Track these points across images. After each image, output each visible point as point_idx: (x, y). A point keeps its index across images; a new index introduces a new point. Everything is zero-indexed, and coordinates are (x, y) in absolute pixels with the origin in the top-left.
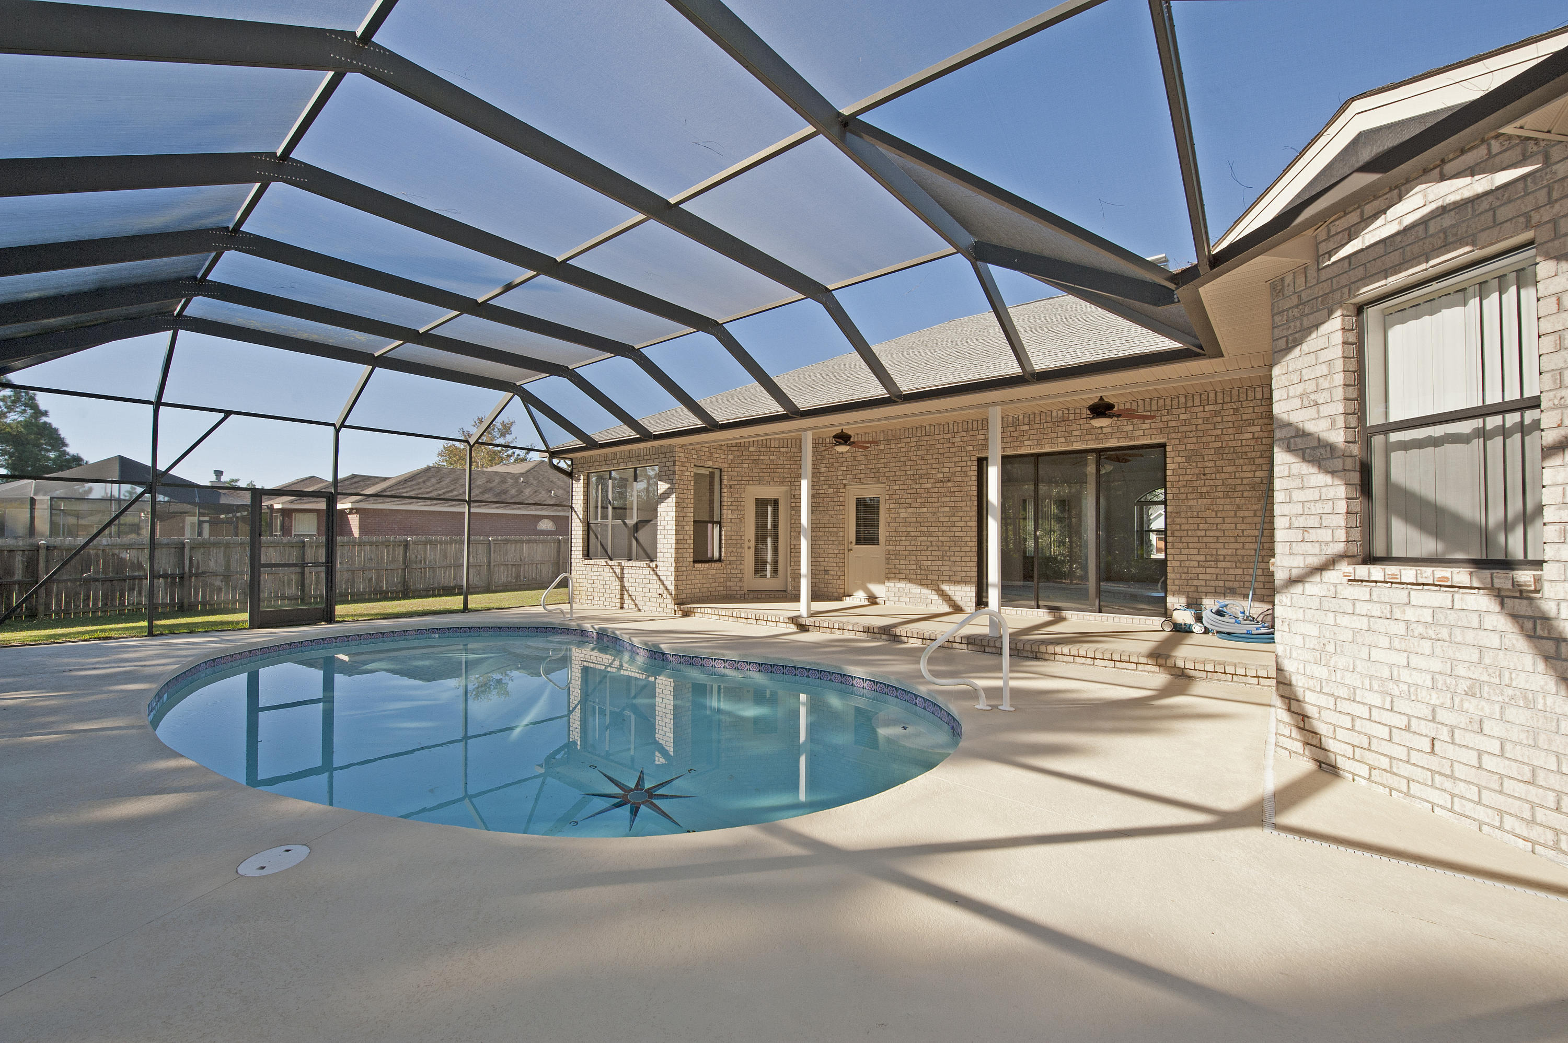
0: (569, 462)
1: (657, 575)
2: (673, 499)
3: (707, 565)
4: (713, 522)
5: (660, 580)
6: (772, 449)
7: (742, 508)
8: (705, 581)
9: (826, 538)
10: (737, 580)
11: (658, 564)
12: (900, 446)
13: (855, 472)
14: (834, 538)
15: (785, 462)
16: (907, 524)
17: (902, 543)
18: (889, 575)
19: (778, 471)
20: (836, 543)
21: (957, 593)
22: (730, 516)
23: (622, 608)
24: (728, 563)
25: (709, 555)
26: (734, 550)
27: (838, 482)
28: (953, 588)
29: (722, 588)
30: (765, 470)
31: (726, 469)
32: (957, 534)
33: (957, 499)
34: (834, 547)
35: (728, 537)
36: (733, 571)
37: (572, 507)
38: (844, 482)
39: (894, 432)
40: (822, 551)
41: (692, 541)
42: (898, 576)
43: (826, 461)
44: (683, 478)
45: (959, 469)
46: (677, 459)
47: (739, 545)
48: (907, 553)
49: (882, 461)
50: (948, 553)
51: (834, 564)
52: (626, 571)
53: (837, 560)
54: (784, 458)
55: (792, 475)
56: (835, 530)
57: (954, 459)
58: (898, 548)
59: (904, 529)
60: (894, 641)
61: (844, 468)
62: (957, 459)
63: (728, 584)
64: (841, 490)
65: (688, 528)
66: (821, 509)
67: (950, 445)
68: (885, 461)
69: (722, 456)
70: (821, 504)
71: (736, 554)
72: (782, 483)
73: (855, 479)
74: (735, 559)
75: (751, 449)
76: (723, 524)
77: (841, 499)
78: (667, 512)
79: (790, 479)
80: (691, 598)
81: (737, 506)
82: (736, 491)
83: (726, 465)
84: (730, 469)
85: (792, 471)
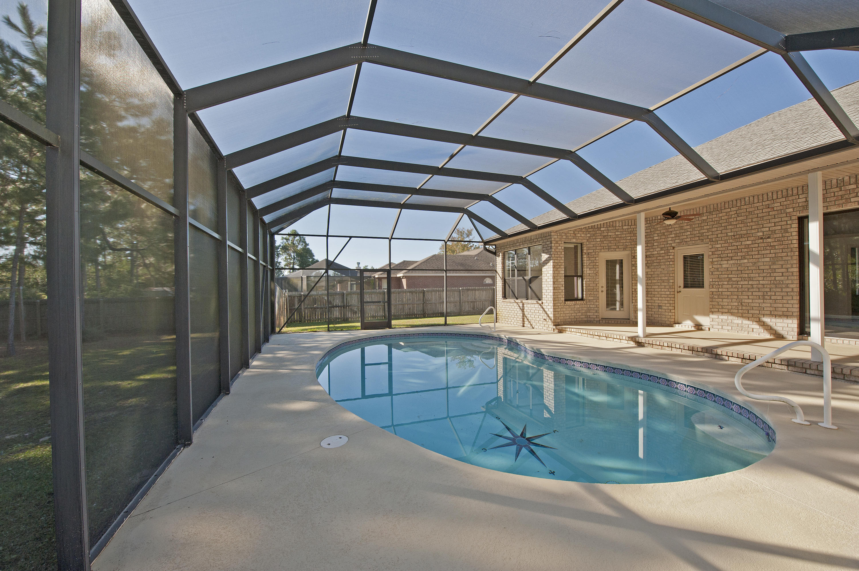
0: (494, 247)
1: (543, 308)
2: (551, 263)
3: (573, 302)
4: (577, 276)
5: (545, 311)
6: (617, 228)
7: (597, 267)
8: (572, 312)
9: (660, 284)
10: (594, 311)
11: (544, 302)
12: (720, 215)
13: (682, 237)
14: (666, 284)
15: (627, 235)
16: (728, 273)
17: (725, 286)
18: (713, 310)
19: (621, 241)
20: (667, 287)
21: (778, 324)
22: (588, 272)
23: (523, 326)
24: (588, 301)
25: (576, 296)
26: (592, 293)
27: (668, 245)
28: (774, 320)
29: (584, 317)
30: (612, 242)
31: (585, 243)
32: (777, 278)
33: (778, 251)
34: (666, 290)
35: (588, 285)
36: (591, 306)
37: (496, 271)
38: (673, 245)
39: (715, 206)
40: (656, 293)
41: (563, 288)
42: (720, 310)
43: (658, 232)
44: (557, 250)
45: (779, 228)
46: (553, 239)
47: (595, 290)
48: (729, 293)
49: (705, 227)
50: (769, 294)
51: (666, 302)
52: (525, 306)
53: (669, 299)
54: (626, 233)
55: (632, 243)
56: (666, 278)
57: (773, 220)
58: (720, 290)
59: (726, 276)
60: (716, 358)
61: (673, 236)
62: (777, 220)
63: (588, 314)
64: (671, 251)
65: (561, 280)
66: (655, 264)
67: (769, 210)
68: (708, 227)
69: (582, 235)
70: (655, 261)
71: (593, 295)
72: (625, 249)
73: (683, 242)
74: (592, 298)
75: (602, 229)
76: (584, 277)
77: (671, 257)
78: (548, 271)
79: (629, 246)
80: (564, 322)
81: (594, 266)
82: (592, 257)
83: (585, 241)
84: (588, 243)
85: (632, 241)
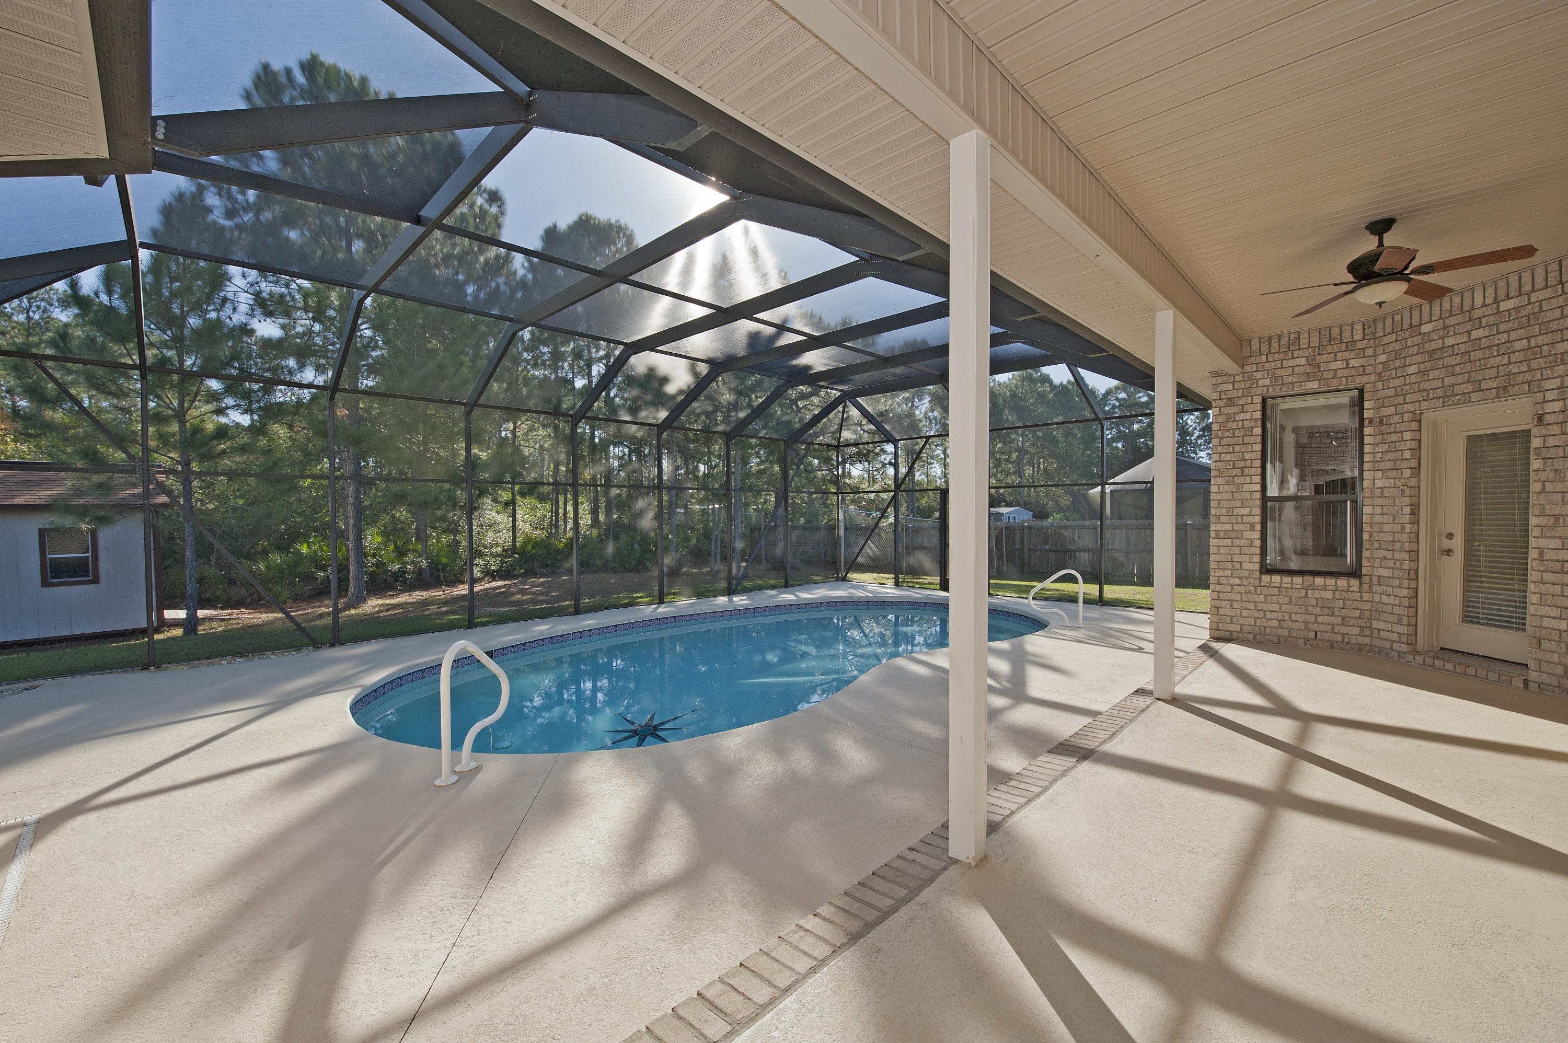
3: (1303, 580)
6: (1477, 314)
8: (1296, 609)
10: (1392, 618)
15: (1513, 335)
19: (1492, 362)
24: (1376, 580)
26: (1389, 555)
30: (1458, 369)
35: (1376, 528)
36: (1385, 599)
41: (1255, 534)
44: (1233, 425)
47: (1398, 545)
55: (1534, 365)
63: (1375, 624)
65: (1244, 511)
71: (1391, 564)
72: (1503, 391)
74: (1388, 573)
75: (1425, 328)
79: (1520, 378)
80: (1255, 635)
81: (1395, 460)
82: (1393, 430)
83: (1372, 378)
84: (1379, 385)
85: (1536, 354)
